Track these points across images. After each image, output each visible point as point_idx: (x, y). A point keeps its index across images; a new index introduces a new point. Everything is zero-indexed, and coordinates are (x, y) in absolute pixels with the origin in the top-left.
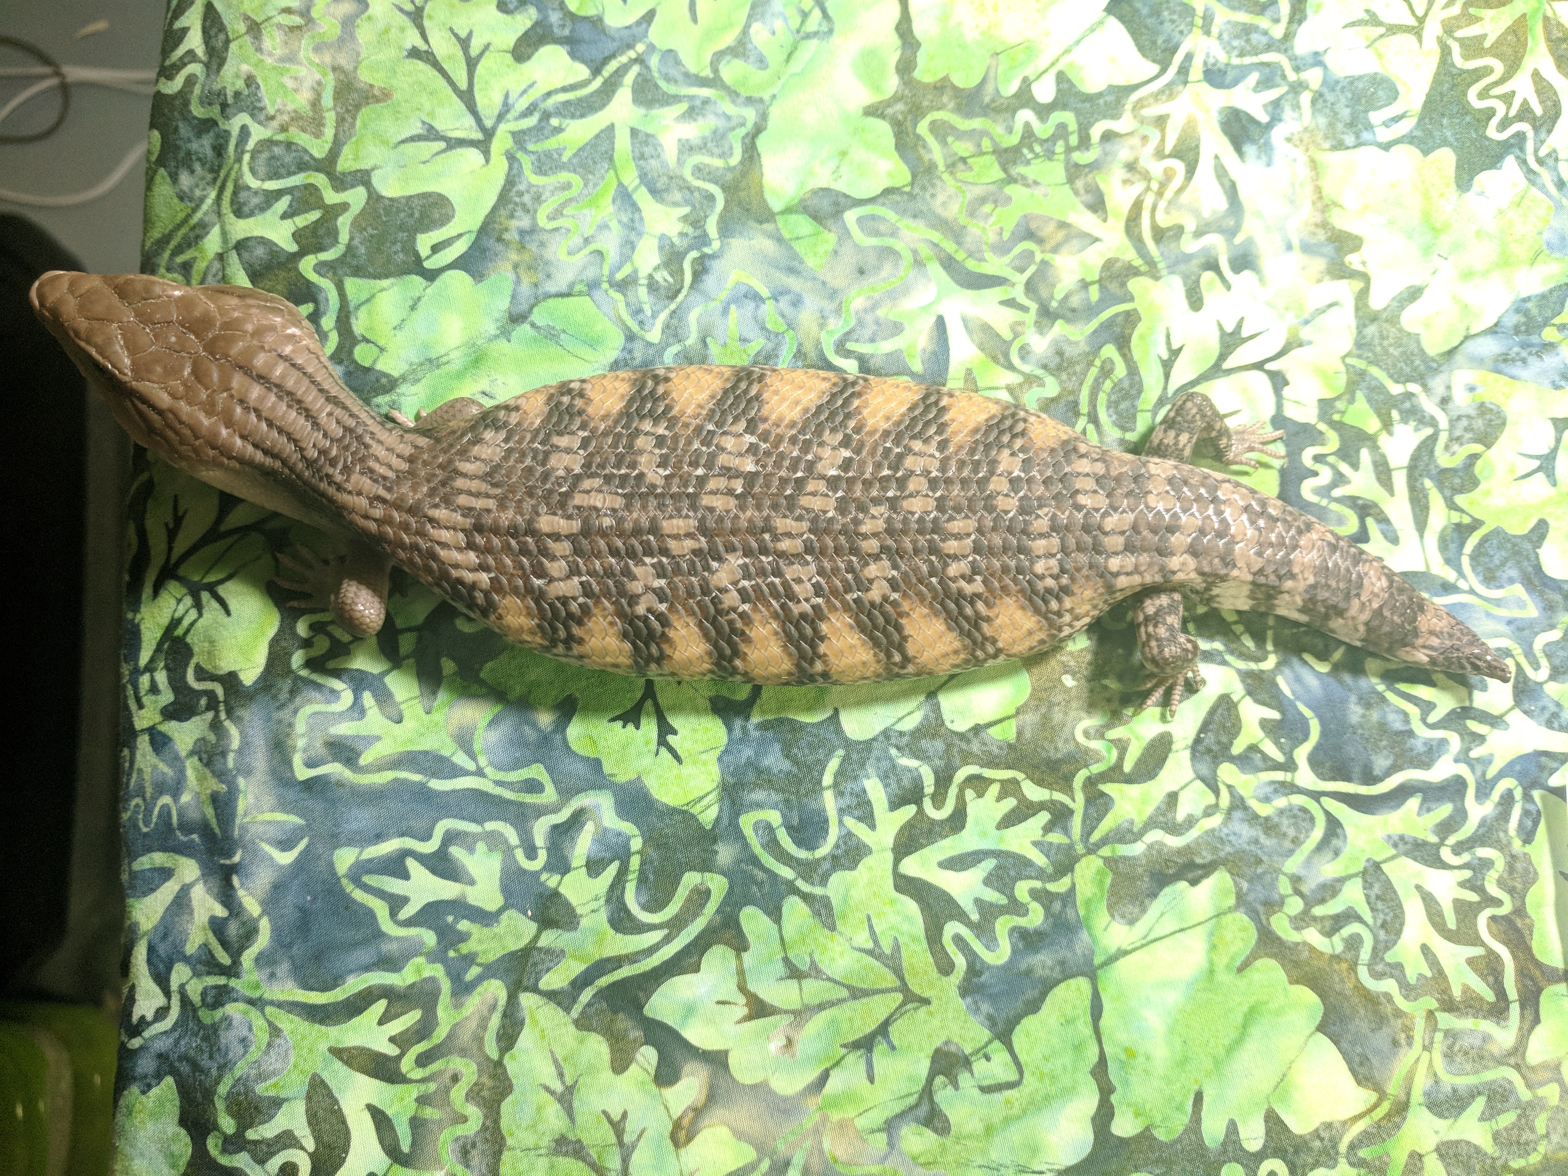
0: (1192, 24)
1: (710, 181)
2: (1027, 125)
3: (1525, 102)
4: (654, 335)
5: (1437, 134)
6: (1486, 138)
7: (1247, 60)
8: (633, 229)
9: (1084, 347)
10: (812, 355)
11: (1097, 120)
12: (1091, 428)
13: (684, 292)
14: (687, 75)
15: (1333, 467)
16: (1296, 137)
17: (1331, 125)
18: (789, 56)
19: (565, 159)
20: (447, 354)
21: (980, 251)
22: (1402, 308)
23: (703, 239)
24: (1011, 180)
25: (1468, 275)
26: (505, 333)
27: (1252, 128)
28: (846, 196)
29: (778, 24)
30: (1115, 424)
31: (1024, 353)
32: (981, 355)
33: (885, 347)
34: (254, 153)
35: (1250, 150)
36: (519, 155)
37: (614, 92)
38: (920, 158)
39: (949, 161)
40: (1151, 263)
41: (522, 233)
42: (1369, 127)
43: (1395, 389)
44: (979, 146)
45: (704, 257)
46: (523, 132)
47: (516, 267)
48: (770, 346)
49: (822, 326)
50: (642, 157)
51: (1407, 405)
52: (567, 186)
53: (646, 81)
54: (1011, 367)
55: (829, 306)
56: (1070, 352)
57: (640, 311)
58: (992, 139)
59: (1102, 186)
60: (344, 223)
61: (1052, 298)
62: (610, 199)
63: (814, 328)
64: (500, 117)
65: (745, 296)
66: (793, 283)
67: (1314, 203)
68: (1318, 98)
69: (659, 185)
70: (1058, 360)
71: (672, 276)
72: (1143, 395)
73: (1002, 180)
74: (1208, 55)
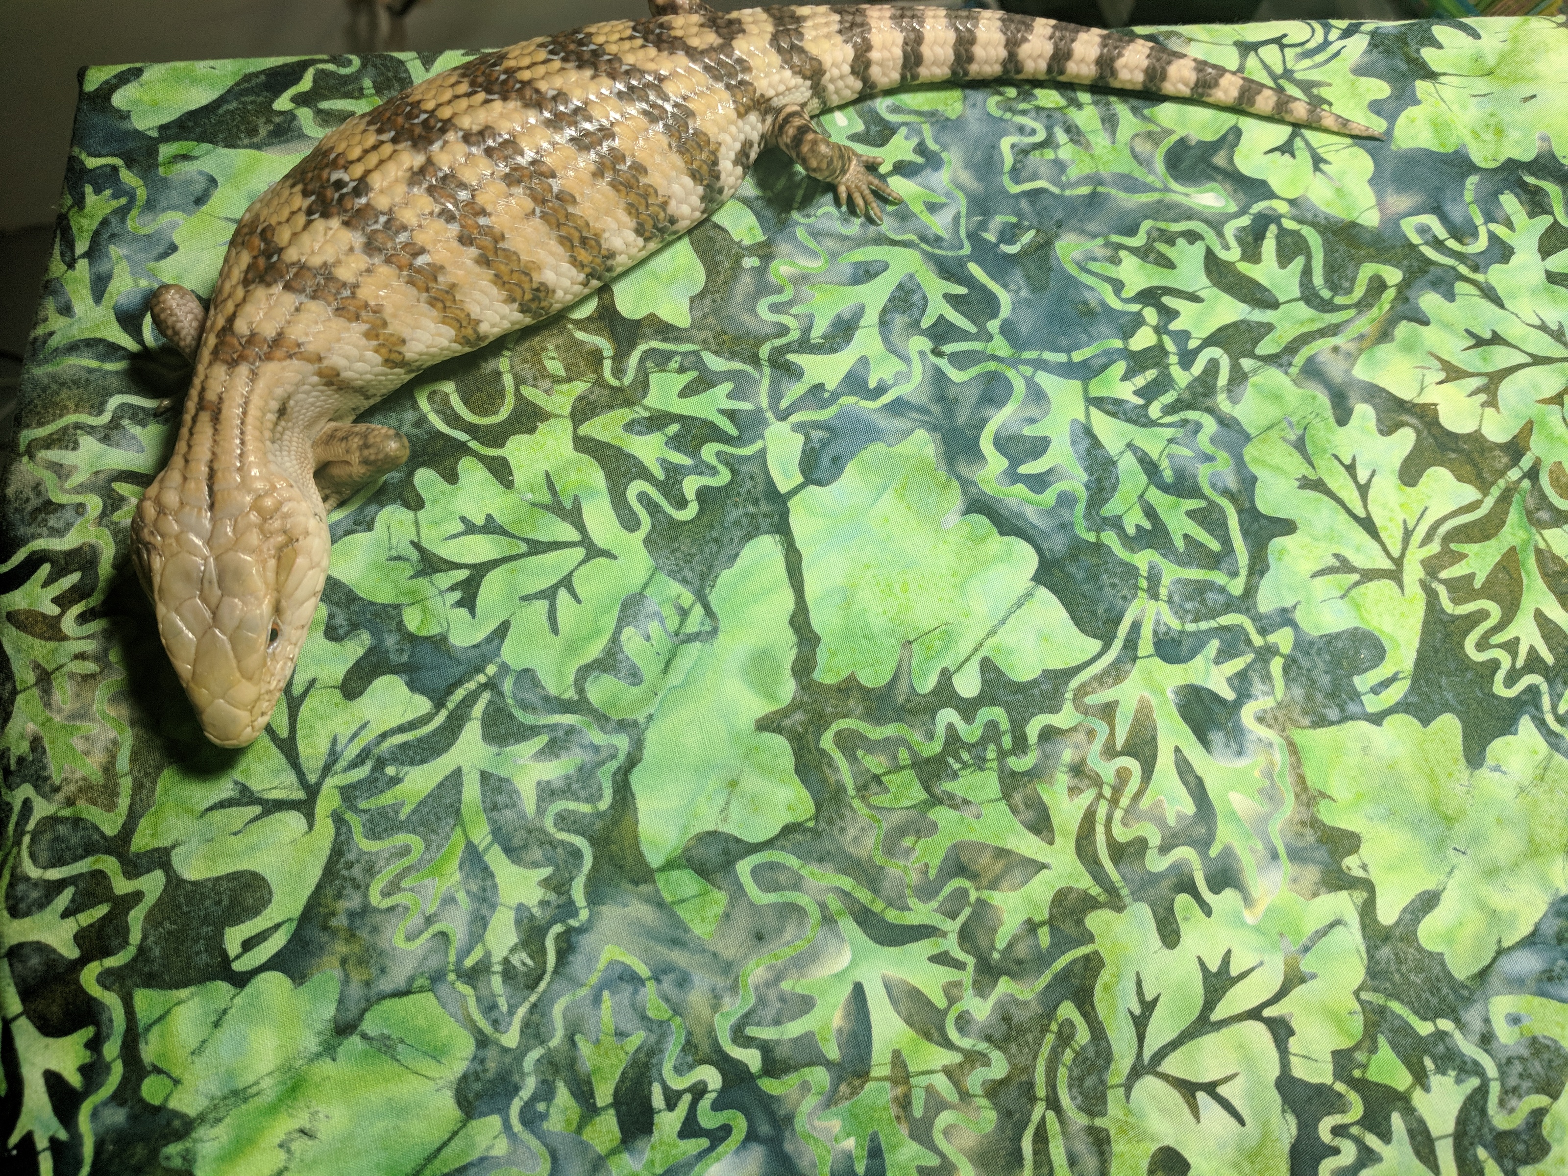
0: (1136, 587)
1: (577, 832)
2: (950, 727)
3: (1532, 649)
4: (511, 1038)
5: (1435, 697)
6: (1494, 696)
7: (1204, 625)
8: (484, 900)
9: (1036, 1008)
10: (705, 1047)
11: (1033, 715)
12: (1051, 1115)
13: (547, 978)
14: (547, 699)
15: (1359, 1142)
16: (1269, 716)
17: (1309, 698)
18: (668, 664)
19: (402, 817)
20: (257, 1083)
21: (902, 897)
22: (1417, 921)
23: (568, 909)
24: (935, 800)
25: (1491, 872)
26: (329, 1050)
27: (1216, 708)
28: (738, 841)
29: (654, 627)
30: (1080, 1108)
31: (963, 1022)
32: (910, 1033)
33: (794, 1029)
34: (35, 836)
35: (1217, 737)
36: (349, 816)
37: (460, 727)
38: (824, 781)
39: (861, 782)
40: (1111, 890)
41: (352, 915)
42: (1355, 696)
43: (1425, 1028)
44: (895, 758)
45: (569, 931)
46: (353, 786)
47: (344, 962)
48: (653, 1038)
49: (716, 1007)
50: (495, 807)
51: (1441, 1048)
52: (405, 851)
53: (499, 710)
54: (948, 1044)
55: (721, 983)
56: (1020, 1016)
57: (493, 1007)
58: (910, 748)
59: (1045, 798)
60: (136, 918)
61: (993, 948)
62: (456, 863)
63: (706, 1012)
64: (327, 770)
65: (621, 978)
66: (678, 957)
67: (1297, 796)
68: (1290, 664)
69: (517, 841)
70: (1005, 1027)
71: (532, 957)
72: (1113, 1066)
73: (925, 802)
74: (1157, 622)
